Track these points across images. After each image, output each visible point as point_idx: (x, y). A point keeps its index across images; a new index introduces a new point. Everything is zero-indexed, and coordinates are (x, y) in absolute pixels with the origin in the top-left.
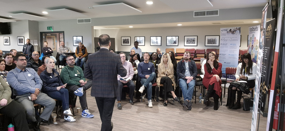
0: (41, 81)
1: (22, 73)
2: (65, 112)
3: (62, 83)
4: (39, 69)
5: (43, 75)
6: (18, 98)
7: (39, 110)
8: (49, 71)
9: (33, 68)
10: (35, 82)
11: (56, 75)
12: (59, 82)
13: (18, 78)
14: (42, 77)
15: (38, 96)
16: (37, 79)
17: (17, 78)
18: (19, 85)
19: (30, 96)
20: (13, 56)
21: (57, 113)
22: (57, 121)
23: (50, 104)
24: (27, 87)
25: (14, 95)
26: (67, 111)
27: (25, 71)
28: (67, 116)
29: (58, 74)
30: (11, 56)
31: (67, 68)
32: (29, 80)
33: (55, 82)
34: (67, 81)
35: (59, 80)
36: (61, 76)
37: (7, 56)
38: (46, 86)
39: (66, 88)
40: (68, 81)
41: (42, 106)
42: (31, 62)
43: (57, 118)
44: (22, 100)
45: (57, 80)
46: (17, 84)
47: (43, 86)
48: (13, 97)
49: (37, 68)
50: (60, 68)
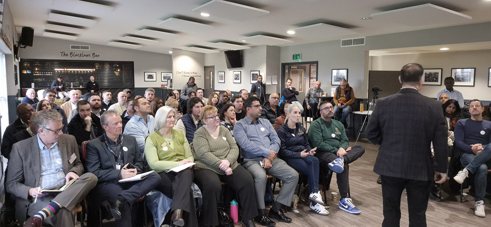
0: (278, 140)
1: (253, 126)
2: (311, 196)
3: (309, 147)
4: (277, 120)
5: (282, 131)
7: (272, 184)
8: (291, 125)
9: (268, 118)
10: (270, 140)
11: (301, 133)
12: (305, 144)
13: (248, 133)
14: (280, 135)
15: (273, 164)
16: (273, 135)
17: (246, 132)
18: (249, 143)
19: (262, 161)
20: (243, 99)
21: (300, 195)
22: (298, 208)
23: (290, 177)
24: (259, 148)
25: (241, 157)
26: (315, 194)
27: (258, 123)
28: (314, 203)
29: (305, 130)
30: (240, 99)
31: (320, 122)
32: (261, 137)
33: (298, 144)
34: (318, 143)
35: (305, 140)
36: (309, 135)
37: (237, 100)
38: (286, 148)
39: (315, 155)
40: (321, 144)
41: (278, 180)
42: (266, 109)
43: (299, 203)
45: (302, 140)
46: (246, 142)
47: (281, 149)
48: (240, 160)
49: (273, 118)
50: (309, 122)
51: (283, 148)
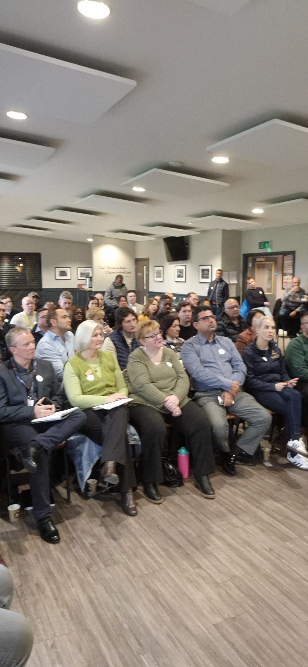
0: (243, 367)
1: (208, 345)
2: (291, 444)
3: (286, 376)
4: (240, 337)
5: (249, 353)
6: (199, 398)
7: (235, 426)
8: (262, 345)
9: (227, 334)
10: (232, 367)
12: (280, 371)
13: (202, 357)
14: (246, 358)
15: (236, 399)
16: (236, 361)
17: (199, 355)
18: (203, 371)
19: (220, 396)
20: (192, 307)
21: (273, 441)
22: (272, 460)
23: (261, 419)
24: (216, 377)
25: (192, 389)
26: (296, 442)
27: (214, 342)
28: (294, 453)
29: (279, 351)
30: (188, 308)
31: (302, 341)
32: (219, 363)
33: (272, 371)
34: (299, 371)
35: (281, 366)
36: (286, 358)
37: (183, 309)
38: (254, 378)
39: (295, 388)
40: (301, 372)
42: (224, 321)
43: (272, 452)
44: (205, 401)
45: (277, 366)
46: (198, 369)
47: (247, 378)
48: (191, 394)
49: (234, 334)
50: (281, 337)
51: (251, 376)
